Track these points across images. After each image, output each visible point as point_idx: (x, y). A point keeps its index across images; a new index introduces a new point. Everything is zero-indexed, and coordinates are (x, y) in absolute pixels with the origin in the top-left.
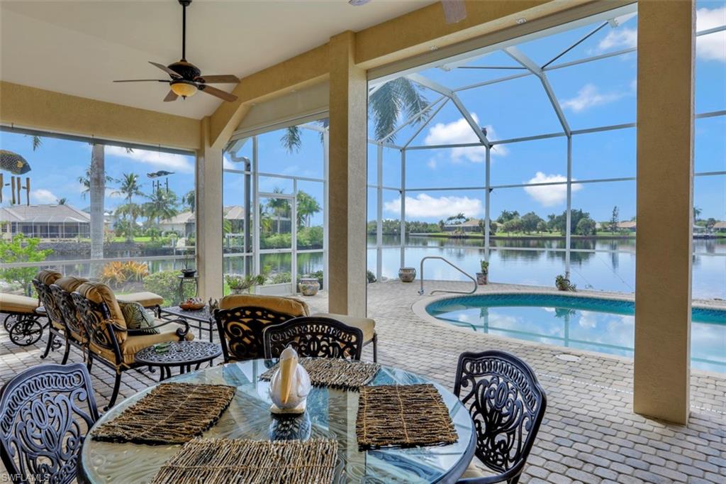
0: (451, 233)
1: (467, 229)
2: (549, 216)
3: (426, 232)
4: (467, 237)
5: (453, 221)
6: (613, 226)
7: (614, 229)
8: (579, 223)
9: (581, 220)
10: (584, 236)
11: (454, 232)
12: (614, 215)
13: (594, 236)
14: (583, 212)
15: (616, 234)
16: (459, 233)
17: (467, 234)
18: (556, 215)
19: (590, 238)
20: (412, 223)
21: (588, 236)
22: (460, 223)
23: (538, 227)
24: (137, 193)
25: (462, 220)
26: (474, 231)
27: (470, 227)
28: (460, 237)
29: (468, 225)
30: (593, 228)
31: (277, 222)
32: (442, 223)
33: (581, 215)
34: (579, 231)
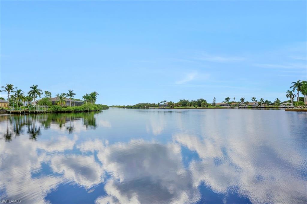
1: (166, 105)
7: (214, 105)
10: (203, 108)
13: (207, 108)
15: (215, 107)
16: (163, 107)
23: (187, 105)
24: (12, 92)
25: (166, 103)
30: (207, 105)
31: (70, 102)
32: (159, 104)
33: (203, 100)
34: (202, 106)
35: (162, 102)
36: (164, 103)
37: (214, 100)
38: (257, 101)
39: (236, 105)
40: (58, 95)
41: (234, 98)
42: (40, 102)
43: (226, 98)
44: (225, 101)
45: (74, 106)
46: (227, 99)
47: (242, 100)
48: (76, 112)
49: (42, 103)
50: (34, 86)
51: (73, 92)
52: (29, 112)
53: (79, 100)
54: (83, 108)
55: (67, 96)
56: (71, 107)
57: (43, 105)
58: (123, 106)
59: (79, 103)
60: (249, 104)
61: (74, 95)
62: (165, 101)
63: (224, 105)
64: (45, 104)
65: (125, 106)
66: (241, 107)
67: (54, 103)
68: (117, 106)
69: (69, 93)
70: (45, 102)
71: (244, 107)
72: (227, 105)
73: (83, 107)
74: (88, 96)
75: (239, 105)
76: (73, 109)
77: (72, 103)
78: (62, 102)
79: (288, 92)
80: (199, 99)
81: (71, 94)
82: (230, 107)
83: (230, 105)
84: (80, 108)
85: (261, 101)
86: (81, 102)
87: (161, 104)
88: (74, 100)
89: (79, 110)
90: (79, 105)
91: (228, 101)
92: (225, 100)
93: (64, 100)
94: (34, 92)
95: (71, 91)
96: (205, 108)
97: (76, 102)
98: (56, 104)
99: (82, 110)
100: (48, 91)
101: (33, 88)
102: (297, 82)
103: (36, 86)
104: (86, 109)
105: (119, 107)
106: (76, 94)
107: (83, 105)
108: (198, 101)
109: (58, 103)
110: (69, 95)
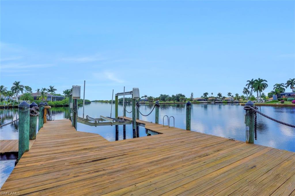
4: (145, 103)
6: (190, 99)
13: (184, 102)
30: (184, 100)
31: (51, 97)
33: (181, 95)
34: (180, 101)
35: (142, 97)
36: (145, 98)
37: (192, 96)
38: (233, 96)
39: (212, 100)
40: (38, 90)
41: (212, 94)
42: (22, 97)
45: (55, 101)
46: (206, 94)
47: (220, 95)
48: (57, 106)
49: (24, 98)
50: (16, 82)
51: (54, 88)
52: (13, 106)
53: (59, 95)
54: (64, 103)
55: (48, 92)
56: (52, 101)
57: (25, 100)
59: (60, 98)
60: (225, 99)
61: (55, 91)
62: (146, 96)
63: (201, 100)
64: (27, 99)
65: (107, 101)
66: (216, 102)
67: (35, 98)
68: (100, 101)
69: (50, 89)
70: (27, 97)
71: (219, 102)
72: (204, 100)
73: (63, 101)
74: (69, 91)
75: (216, 100)
76: (54, 104)
77: (54, 98)
78: (43, 97)
79: (245, 89)
80: (178, 94)
81: (52, 90)
82: (206, 102)
83: (207, 100)
84: (60, 102)
85: (236, 96)
86: (62, 97)
87: (142, 98)
88: (55, 95)
89: (60, 105)
90: (60, 100)
91: (206, 96)
92: (203, 95)
93: (45, 95)
94: (16, 88)
95: (52, 86)
96: (182, 102)
97: (56, 97)
98: (37, 99)
99: (62, 104)
100: (28, 87)
101: (15, 84)
102: (251, 81)
103: (19, 82)
104: (67, 104)
105: (102, 102)
106: (56, 90)
107: (64, 100)
108: (177, 96)
109: (40, 98)
110: (50, 91)
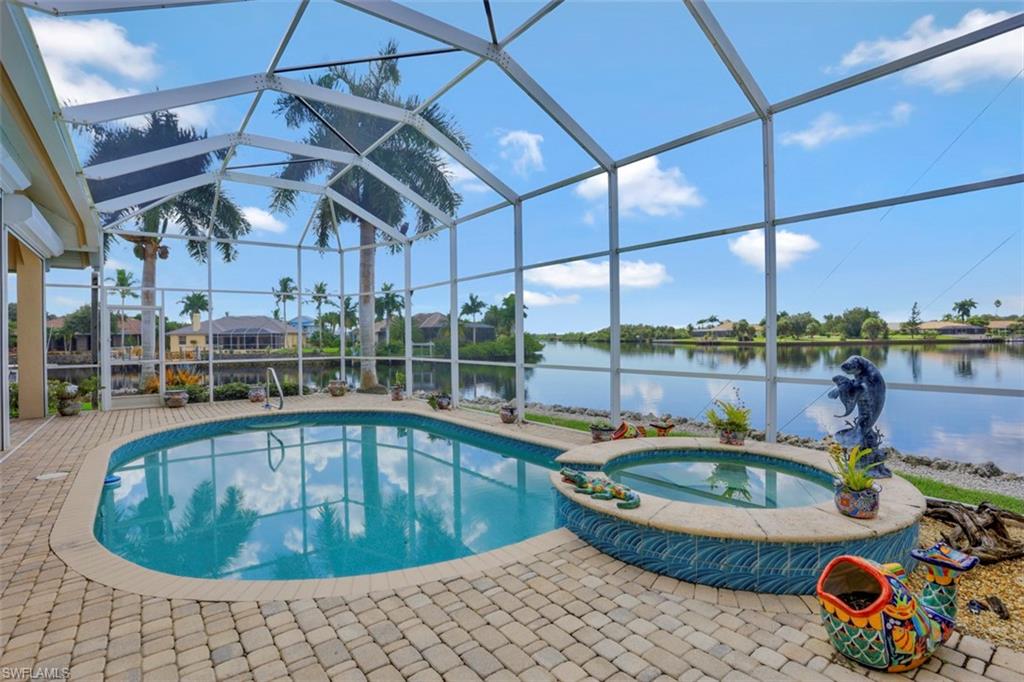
0: (699, 339)
1: (720, 334)
2: (825, 317)
3: (674, 338)
4: (719, 344)
5: (705, 325)
6: (912, 327)
7: (915, 331)
8: (864, 324)
9: (867, 321)
10: (870, 340)
11: (704, 338)
12: (914, 313)
13: (885, 340)
14: (870, 310)
15: (917, 337)
16: (710, 339)
17: (719, 339)
18: (835, 315)
19: (879, 343)
20: (658, 328)
21: (877, 340)
22: (713, 327)
23: (808, 330)
25: (715, 324)
26: (728, 336)
27: (724, 332)
28: (710, 344)
29: (721, 329)
32: (691, 327)
33: (867, 314)
34: (864, 335)
35: (701, 322)
36: (710, 323)
41: (997, 303)
43: (959, 301)
44: (955, 314)
46: (965, 306)
58: (549, 335)
59: (486, 333)
62: (713, 319)
63: (956, 331)
67: (431, 334)
72: (971, 331)
82: (983, 337)
83: (982, 331)
86: (490, 329)
87: (699, 327)
90: (488, 338)
91: (966, 312)
92: (954, 309)
